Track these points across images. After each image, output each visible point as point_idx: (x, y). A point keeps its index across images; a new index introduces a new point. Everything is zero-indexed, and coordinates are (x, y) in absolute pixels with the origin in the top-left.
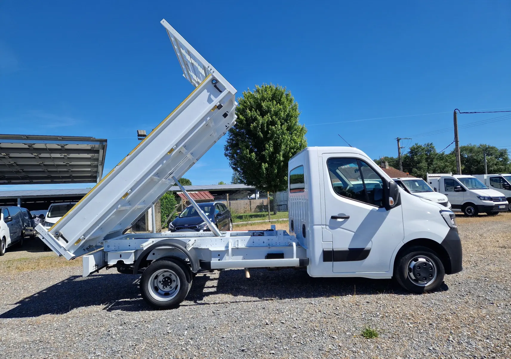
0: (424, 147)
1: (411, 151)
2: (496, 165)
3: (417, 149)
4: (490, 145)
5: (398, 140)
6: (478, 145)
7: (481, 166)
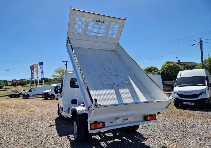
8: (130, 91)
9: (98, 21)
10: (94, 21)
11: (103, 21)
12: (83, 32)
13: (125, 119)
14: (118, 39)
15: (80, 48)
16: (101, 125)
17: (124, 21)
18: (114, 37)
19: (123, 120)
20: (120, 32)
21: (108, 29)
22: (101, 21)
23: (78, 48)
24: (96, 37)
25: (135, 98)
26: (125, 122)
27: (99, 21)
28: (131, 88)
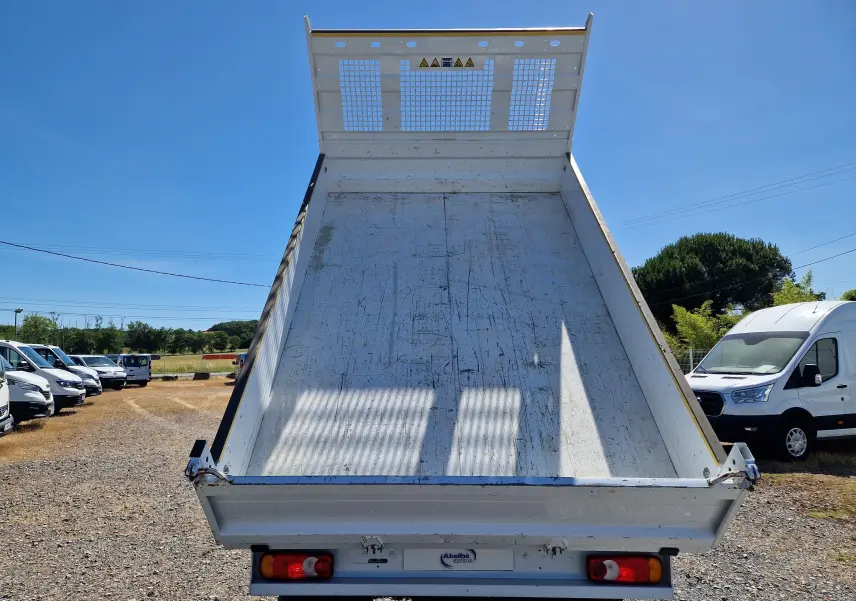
8: (528, 401)
9: (440, 62)
10: (424, 64)
11: (464, 61)
12: (381, 124)
13: (460, 556)
14: (565, 135)
15: (381, 196)
16: (309, 566)
17: (580, 38)
18: (540, 123)
19: (446, 556)
20: (571, 94)
21: (502, 92)
22: (455, 60)
23: (374, 196)
24: (449, 137)
25: (536, 441)
26: (459, 567)
27: (447, 63)
28: (541, 389)
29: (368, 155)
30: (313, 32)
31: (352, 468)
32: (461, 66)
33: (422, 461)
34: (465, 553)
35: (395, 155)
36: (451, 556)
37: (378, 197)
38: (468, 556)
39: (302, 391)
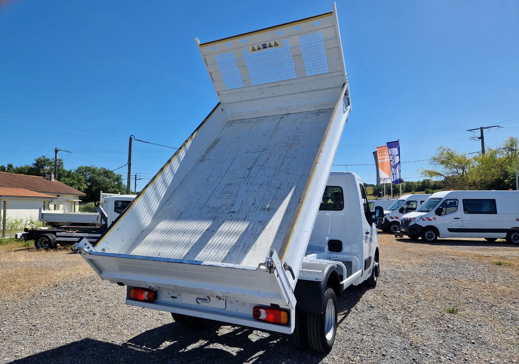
0: (51, 161)
1: (37, 163)
2: (113, 187)
3: (44, 162)
4: (109, 169)
5: (56, 151)
6: (99, 168)
7: (101, 187)
8: (250, 227)
9: (261, 47)
10: (254, 50)
11: (273, 44)
12: (242, 83)
13: (204, 299)
14: (341, 73)
19: (198, 298)
22: (268, 44)
25: (240, 247)
26: (203, 304)
27: (265, 47)
28: (260, 222)
29: (241, 100)
30: (200, 45)
31: (161, 254)
32: (272, 46)
33: (188, 254)
34: (206, 298)
35: (253, 98)
36: (200, 299)
37: (249, 121)
38: (207, 300)
39: (162, 220)
